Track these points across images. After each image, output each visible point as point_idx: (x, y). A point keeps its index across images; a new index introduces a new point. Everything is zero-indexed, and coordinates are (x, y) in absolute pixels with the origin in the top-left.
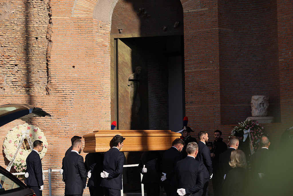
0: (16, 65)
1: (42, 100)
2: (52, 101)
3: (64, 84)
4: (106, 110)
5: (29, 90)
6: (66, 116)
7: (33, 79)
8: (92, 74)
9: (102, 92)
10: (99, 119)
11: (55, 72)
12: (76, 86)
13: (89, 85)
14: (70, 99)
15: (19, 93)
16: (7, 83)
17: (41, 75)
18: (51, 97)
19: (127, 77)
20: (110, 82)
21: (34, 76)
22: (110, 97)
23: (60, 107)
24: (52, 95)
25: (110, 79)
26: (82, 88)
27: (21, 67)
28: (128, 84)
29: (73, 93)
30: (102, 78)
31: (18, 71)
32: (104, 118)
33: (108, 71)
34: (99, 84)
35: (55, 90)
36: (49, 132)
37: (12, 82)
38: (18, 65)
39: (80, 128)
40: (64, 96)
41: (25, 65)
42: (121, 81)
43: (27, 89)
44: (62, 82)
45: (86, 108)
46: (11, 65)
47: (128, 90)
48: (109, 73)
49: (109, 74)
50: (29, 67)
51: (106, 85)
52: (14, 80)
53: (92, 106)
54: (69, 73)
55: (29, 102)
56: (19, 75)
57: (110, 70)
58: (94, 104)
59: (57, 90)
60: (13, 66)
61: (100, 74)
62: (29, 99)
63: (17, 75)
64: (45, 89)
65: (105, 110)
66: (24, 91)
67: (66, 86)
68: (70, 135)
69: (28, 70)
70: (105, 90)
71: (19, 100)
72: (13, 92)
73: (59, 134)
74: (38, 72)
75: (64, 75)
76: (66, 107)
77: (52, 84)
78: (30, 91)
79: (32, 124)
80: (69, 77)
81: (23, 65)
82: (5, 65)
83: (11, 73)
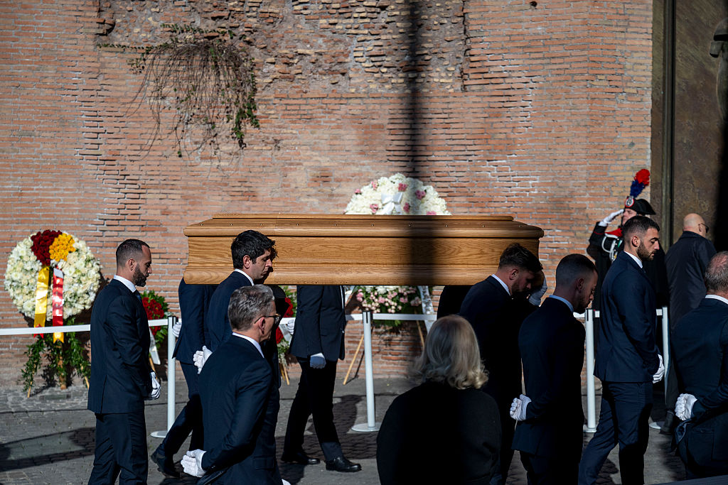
0: (383, 8)
1: (446, 106)
2: (471, 110)
3: (506, 56)
4: (633, 135)
5: (416, 78)
6: (512, 152)
7: (426, 45)
8: (585, 23)
9: (619, 78)
10: (609, 163)
11: (482, 22)
12: (539, 61)
13: (577, 59)
14: (523, 103)
15: (387, 86)
16: (357, 59)
17: (448, 33)
18: (471, 98)
19: (708, 27)
20: (649, 46)
21: (428, 37)
22: (649, 93)
23: (495, 125)
24: (473, 91)
25: (650, 37)
26: (558, 66)
27: (395, 13)
28: (711, 50)
29: (531, 85)
30: (623, 35)
31: (387, 25)
32: (624, 158)
33: (642, 13)
34: (610, 53)
35: (480, 76)
36: (463, 199)
37: (371, 56)
38: (387, 6)
39: (548, 188)
40: (507, 92)
41: (407, 7)
42: (683, 41)
43: (410, 75)
44: (500, 52)
45: (566, 128)
46: (368, 9)
47: (712, 69)
48: (648, 16)
49: (645, 22)
50: (416, 12)
51: (635, 55)
52: (375, 51)
53: (583, 123)
54: (522, 24)
55: (408, 111)
56: (389, 37)
57: (651, 7)
58: (592, 115)
59: (486, 75)
60: (373, 10)
61: (614, 23)
62: (411, 104)
63: (383, 37)
64: (457, 73)
65: (630, 135)
66: (402, 81)
67: (513, 62)
68: (520, 210)
69: (413, 19)
70: (631, 73)
71: (384, 107)
72: (372, 86)
73: (492, 204)
74: (441, 24)
75: (506, 30)
76: (512, 126)
77: (473, 59)
78: (417, 80)
79: (418, 175)
80: (521, 37)
81: (400, 7)
82: (353, 9)
83: (366, 31)
